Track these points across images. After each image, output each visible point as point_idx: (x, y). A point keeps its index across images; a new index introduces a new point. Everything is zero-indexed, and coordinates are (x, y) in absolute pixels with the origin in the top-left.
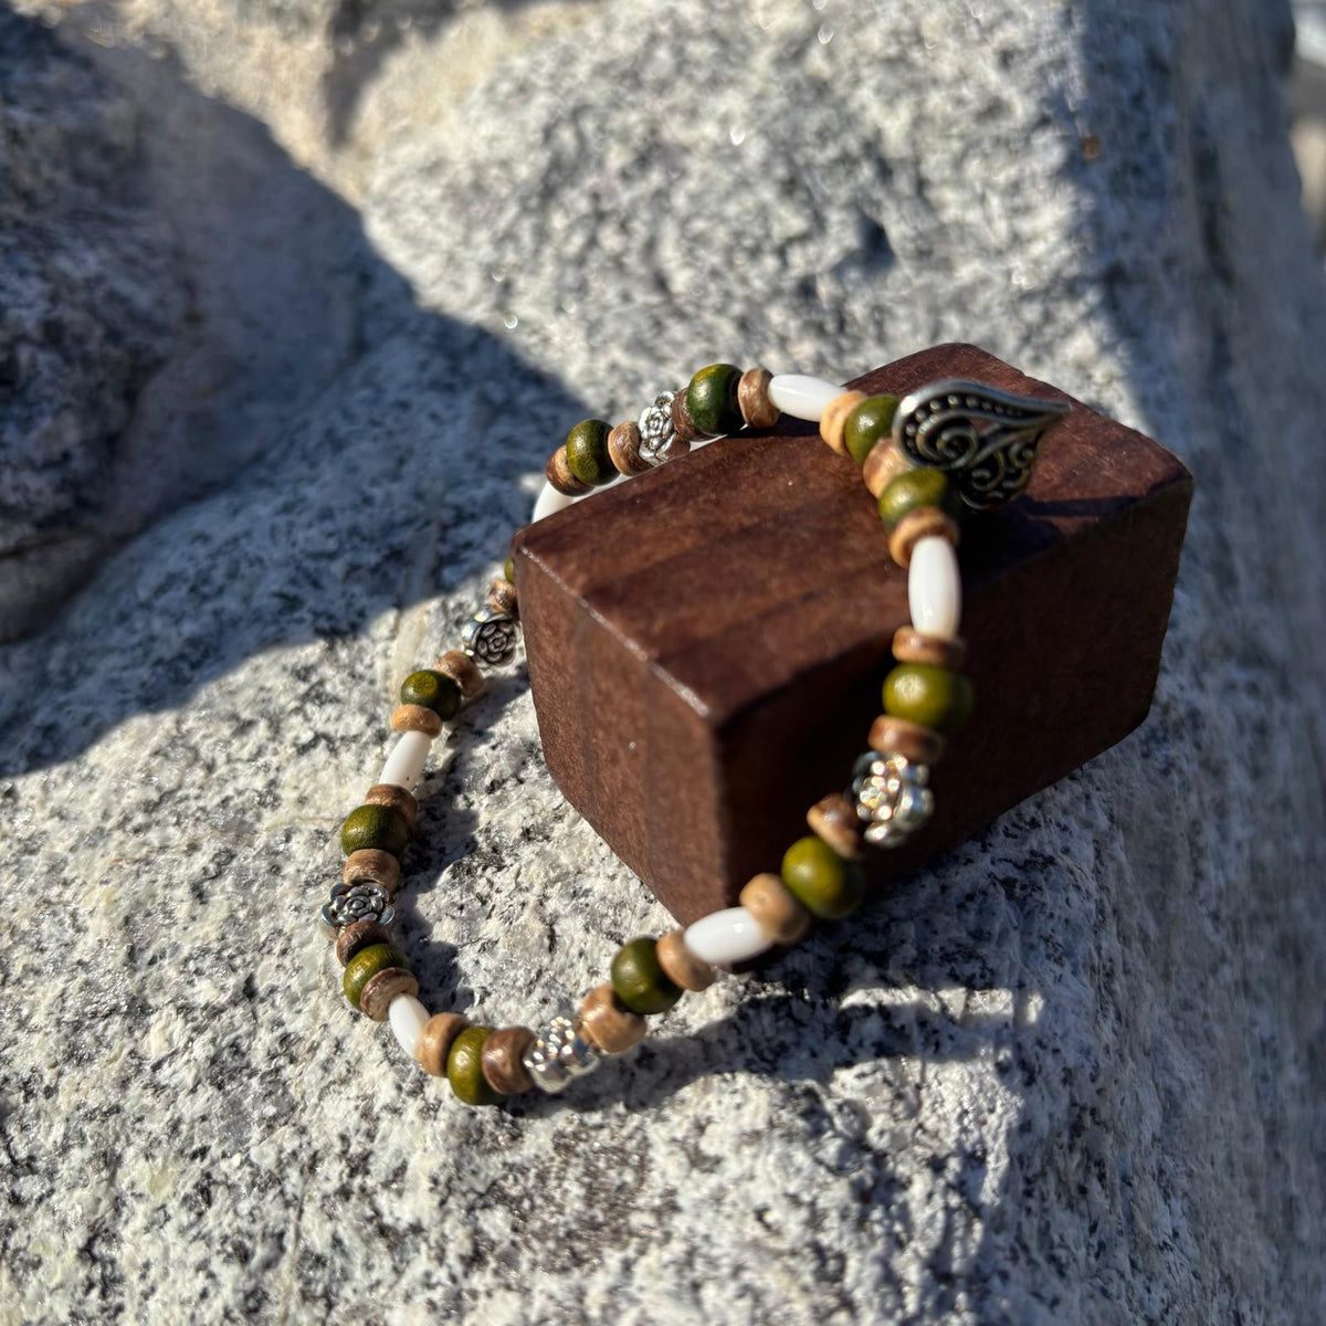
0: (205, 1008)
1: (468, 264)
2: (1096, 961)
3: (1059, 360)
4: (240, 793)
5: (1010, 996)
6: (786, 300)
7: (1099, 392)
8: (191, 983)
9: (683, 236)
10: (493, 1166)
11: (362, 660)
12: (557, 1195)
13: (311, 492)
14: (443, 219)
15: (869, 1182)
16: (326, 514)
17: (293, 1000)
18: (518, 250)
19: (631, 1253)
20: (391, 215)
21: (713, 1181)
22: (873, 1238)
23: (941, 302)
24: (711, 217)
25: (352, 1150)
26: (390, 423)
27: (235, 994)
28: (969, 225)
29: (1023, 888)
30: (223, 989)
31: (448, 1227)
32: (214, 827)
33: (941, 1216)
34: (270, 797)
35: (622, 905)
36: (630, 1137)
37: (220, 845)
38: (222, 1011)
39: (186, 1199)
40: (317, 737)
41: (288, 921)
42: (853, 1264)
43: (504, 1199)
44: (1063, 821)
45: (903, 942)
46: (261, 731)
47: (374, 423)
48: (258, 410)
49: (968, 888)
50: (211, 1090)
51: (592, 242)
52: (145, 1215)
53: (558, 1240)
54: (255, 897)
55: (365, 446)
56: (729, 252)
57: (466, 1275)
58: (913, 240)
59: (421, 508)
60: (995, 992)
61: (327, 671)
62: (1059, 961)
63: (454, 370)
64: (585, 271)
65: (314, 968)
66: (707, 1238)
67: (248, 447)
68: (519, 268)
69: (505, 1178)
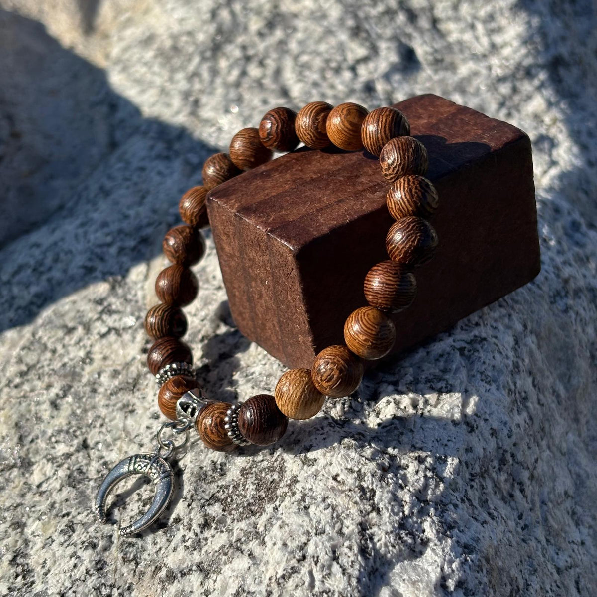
0: (63, 455)
1: (173, 92)
2: (513, 387)
3: (524, 113)
4: (71, 360)
5: (460, 394)
6: (358, 95)
7: (547, 130)
8: (54, 448)
9: (296, 64)
10: (213, 488)
11: (130, 293)
12: (243, 493)
13: (95, 216)
14: (156, 68)
15: (387, 464)
16: (105, 225)
17: (108, 446)
18: (201, 81)
19: (277, 503)
20: (125, 69)
21: (314, 468)
22: (388, 484)
23: (450, 88)
24: (311, 53)
25: (143, 498)
26: (135, 178)
27: (78, 447)
28: (465, 42)
29: (469, 351)
30: (71, 446)
31: (192, 515)
32: (60, 376)
33: (422, 479)
34: (88, 358)
35: (269, 375)
36: (276, 460)
37: (64, 383)
38: (72, 455)
39: (61, 531)
40: (110, 330)
41: (103, 412)
42: (378, 493)
43: (218, 500)
44: (494, 325)
45: (406, 374)
46: (80, 331)
47: (126, 179)
48: (58, 183)
49: (440, 351)
50: (69, 489)
51: (244, 73)
52: (42, 542)
53: (244, 508)
54: (85, 404)
55: (122, 191)
56: (322, 71)
57: (202, 532)
58: (432, 54)
59: (156, 217)
60: (452, 393)
61: (112, 300)
62: (489, 383)
63: (169, 147)
64: (241, 89)
65: (118, 429)
66: (311, 489)
67: (54, 203)
68: (202, 91)
69: (218, 492)
